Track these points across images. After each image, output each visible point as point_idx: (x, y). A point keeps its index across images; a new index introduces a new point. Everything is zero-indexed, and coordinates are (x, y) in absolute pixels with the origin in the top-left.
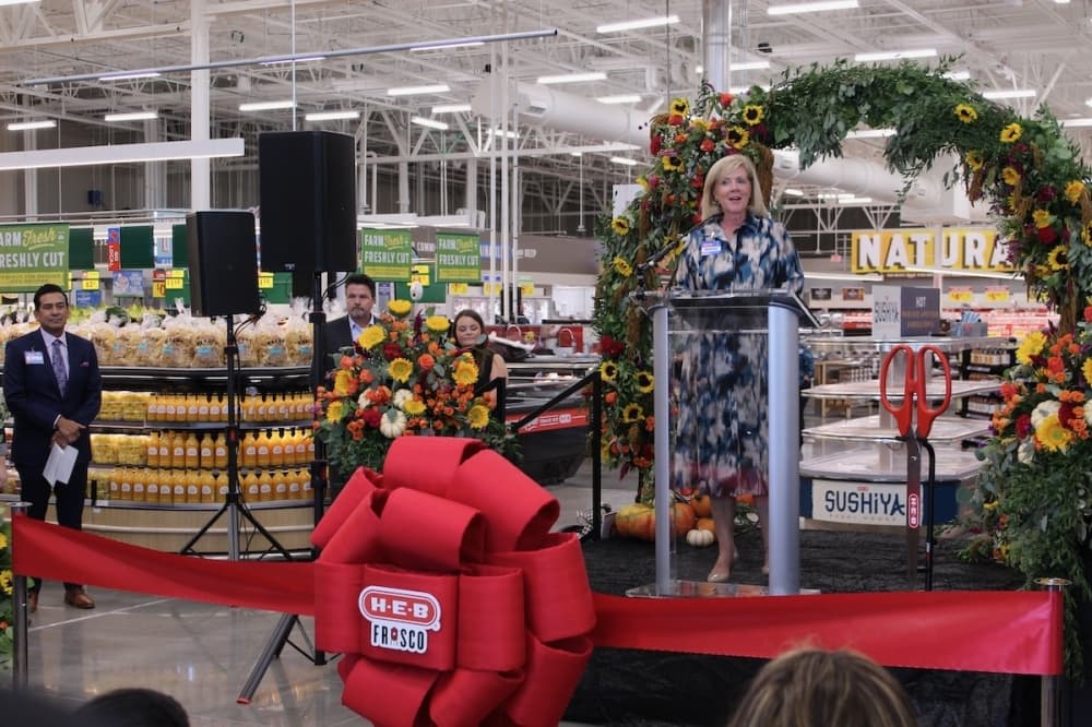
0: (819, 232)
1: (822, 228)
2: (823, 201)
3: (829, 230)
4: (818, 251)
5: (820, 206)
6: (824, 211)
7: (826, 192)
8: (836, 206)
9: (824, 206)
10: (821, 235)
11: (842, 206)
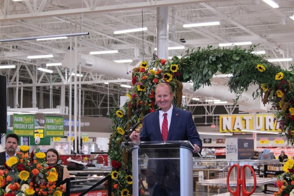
0: (206, 115)
1: (207, 114)
2: (207, 103)
3: (210, 115)
4: (206, 123)
5: (206, 105)
6: (208, 107)
7: (208, 99)
8: (213, 105)
9: (208, 105)
10: (207, 117)
11: (216, 105)
